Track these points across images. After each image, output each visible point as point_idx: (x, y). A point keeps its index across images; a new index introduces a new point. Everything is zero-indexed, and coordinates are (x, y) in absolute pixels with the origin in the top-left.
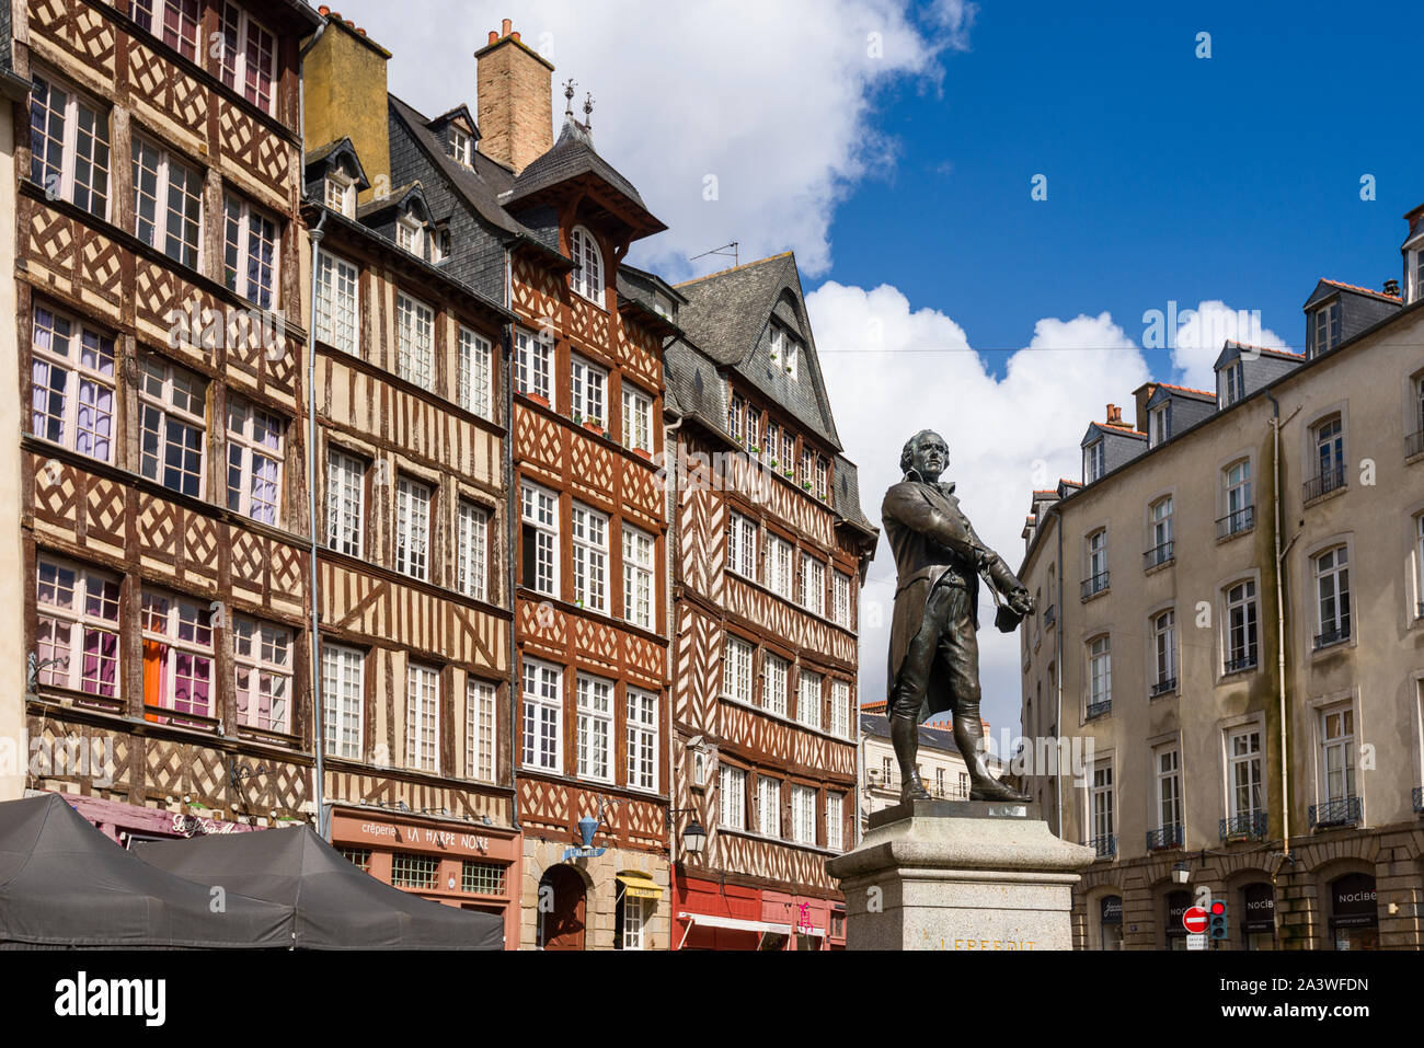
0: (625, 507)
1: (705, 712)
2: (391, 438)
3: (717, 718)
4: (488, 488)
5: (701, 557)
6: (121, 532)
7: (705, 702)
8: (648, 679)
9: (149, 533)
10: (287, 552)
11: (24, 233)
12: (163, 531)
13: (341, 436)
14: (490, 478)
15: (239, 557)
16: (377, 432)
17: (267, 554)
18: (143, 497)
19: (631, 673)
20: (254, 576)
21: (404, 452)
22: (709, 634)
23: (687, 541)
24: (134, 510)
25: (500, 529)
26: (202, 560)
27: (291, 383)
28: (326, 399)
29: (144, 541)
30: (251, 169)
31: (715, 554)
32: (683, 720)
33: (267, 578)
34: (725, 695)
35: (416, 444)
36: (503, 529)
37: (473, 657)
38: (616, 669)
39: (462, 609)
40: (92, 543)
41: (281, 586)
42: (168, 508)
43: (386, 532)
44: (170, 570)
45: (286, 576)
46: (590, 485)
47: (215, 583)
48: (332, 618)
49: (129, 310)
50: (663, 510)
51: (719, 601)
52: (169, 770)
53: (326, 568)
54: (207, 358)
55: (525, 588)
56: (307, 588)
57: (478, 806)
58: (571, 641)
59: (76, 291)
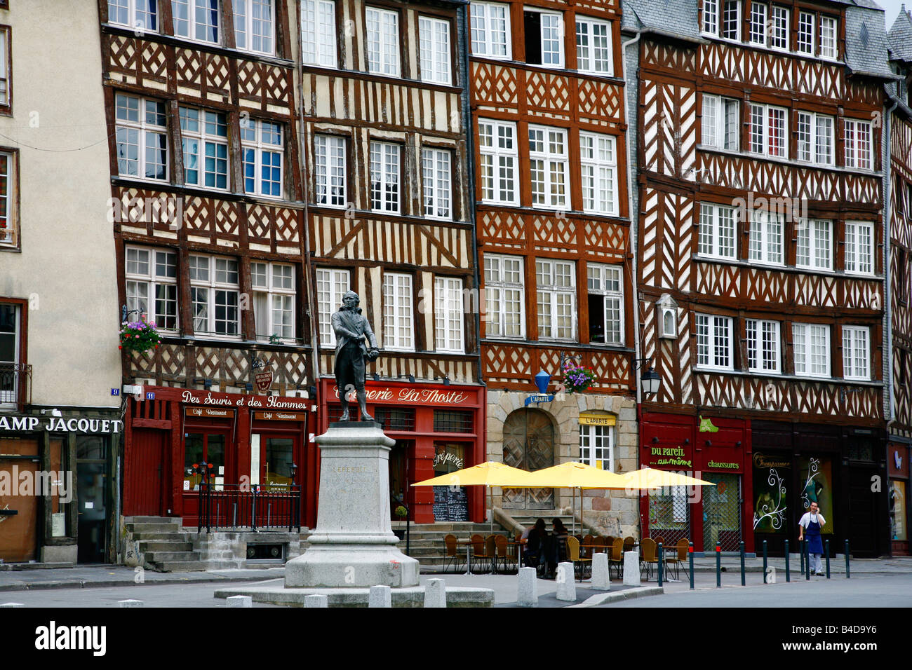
0: (582, 120)
1: (677, 273)
2: (364, 118)
3: (692, 278)
4: (449, 134)
5: (668, 144)
7: (676, 265)
8: (609, 255)
10: (287, 214)
11: (106, 57)
12: (201, 217)
13: (323, 126)
15: (253, 224)
16: (352, 117)
17: (273, 218)
18: (188, 199)
19: (591, 253)
20: (264, 234)
21: (376, 125)
22: (679, 207)
23: (650, 135)
25: (460, 163)
26: (228, 230)
27: (286, 99)
28: (312, 103)
29: (190, 226)
31: (685, 138)
33: (273, 234)
34: (701, 255)
35: (384, 116)
36: (462, 163)
37: (439, 261)
38: (576, 251)
39: (428, 228)
41: (284, 237)
42: (204, 202)
43: (362, 184)
44: (207, 241)
45: (287, 230)
46: (548, 110)
47: (237, 244)
48: (322, 252)
49: (173, 84)
50: (622, 114)
51: (692, 178)
52: (211, 366)
53: (316, 218)
54: (225, 100)
55: (486, 201)
56: (302, 235)
57: (447, 370)
58: (529, 236)
59: (140, 83)
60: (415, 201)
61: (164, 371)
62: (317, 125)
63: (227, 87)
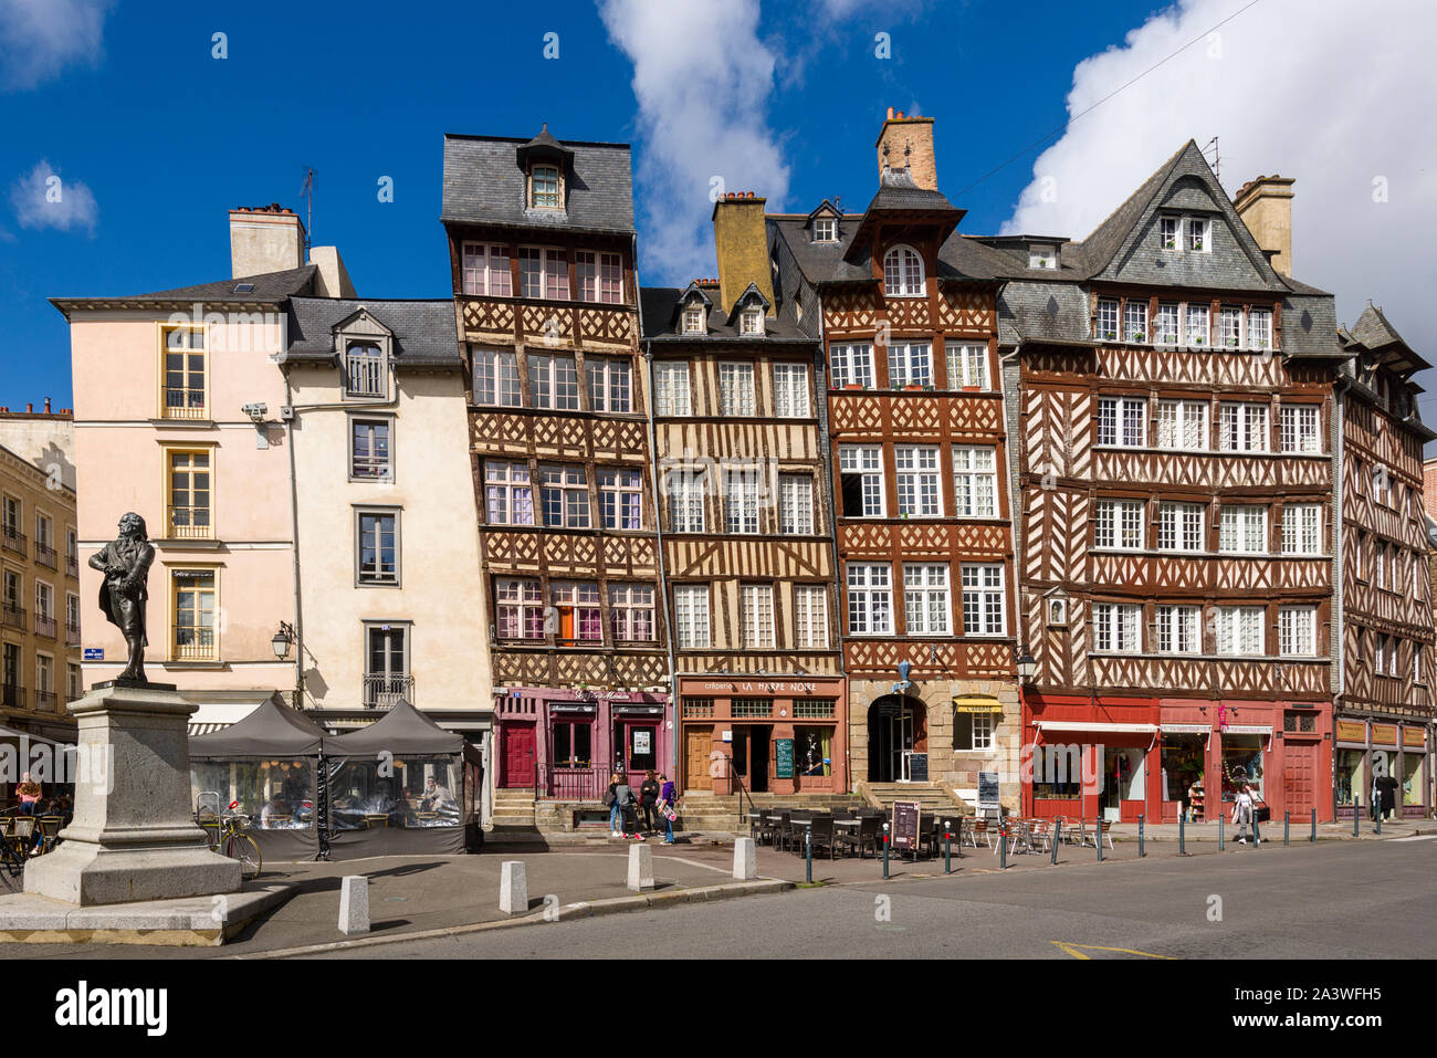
0: (955, 435)
1: (1070, 567)
3: (1088, 569)
4: (805, 461)
5: (1056, 447)
6: (536, 557)
7: (1068, 559)
8: (988, 554)
9: (552, 554)
10: (642, 542)
12: (561, 550)
14: (807, 454)
15: (610, 553)
17: (627, 546)
18: (547, 536)
19: (967, 553)
20: (620, 560)
22: (1071, 505)
23: (1036, 440)
24: (543, 544)
26: (585, 560)
29: (550, 558)
31: (1078, 438)
32: (1037, 577)
34: (1099, 548)
37: (798, 572)
38: (948, 553)
39: (787, 544)
40: (519, 567)
41: (639, 561)
42: (563, 538)
44: (567, 569)
45: (642, 555)
46: (915, 429)
47: (596, 570)
50: (1001, 424)
53: (672, 543)
55: (847, 517)
56: (657, 559)
58: (895, 543)
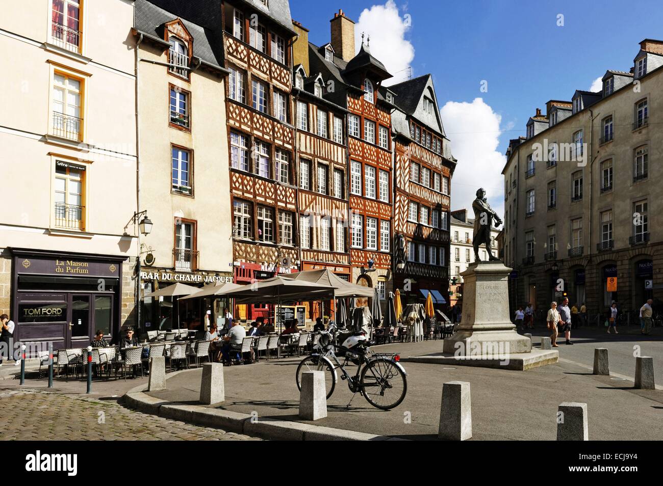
0: (380, 165)
1: (403, 225)
2: (316, 154)
3: (407, 227)
4: (342, 165)
6: (252, 191)
8: (386, 217)
9: (258, 190)
11: (228, 111)
13: (303, 155)
14: (342, 162)
16: (313, 153)
17: (286, 192)
18: (257, 180)
19: (382, 216)
21: (320, 157)
24: (255, 184)
27: (290, 142)
28: (299, 145)
29: (257, 192)
30: (280, 81)
31: (406, 176)
32: (397, 229)
33: (286, 199)
34: (409, 220)
35: (322, 154)
36: (346, 176)
37: (338, 215)
39: (335, 201)
42: (262, 182)
43: (315, 181)
44: (263, 200)
46: (370, 159)
48: (302, 208)
49: (252, 128)
50: (391, 164)
51: (407, 191)
52: (265, 254)
53: (300, 193)
54: (270, 139)
55: (352, 193)
56: (296, 200)
57: (340, 259)
58: (365, 208)
59: (240, 126)
60: (331, 190)
61: (248, 256)
62: (301, 154)
63: (271, 133)
